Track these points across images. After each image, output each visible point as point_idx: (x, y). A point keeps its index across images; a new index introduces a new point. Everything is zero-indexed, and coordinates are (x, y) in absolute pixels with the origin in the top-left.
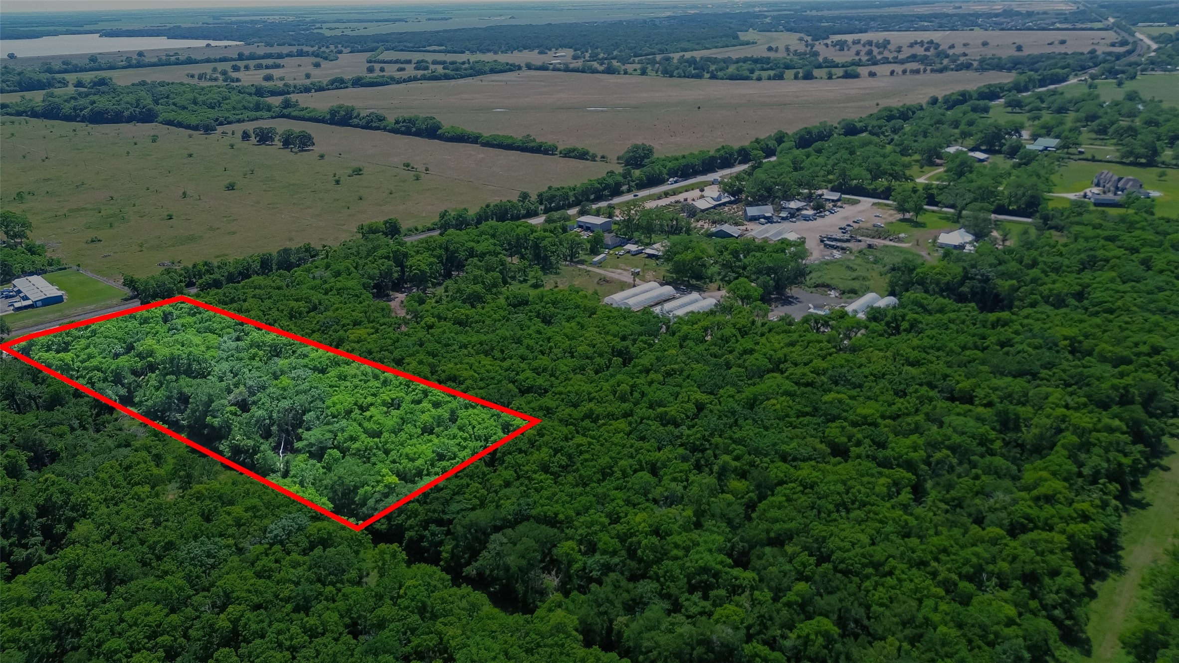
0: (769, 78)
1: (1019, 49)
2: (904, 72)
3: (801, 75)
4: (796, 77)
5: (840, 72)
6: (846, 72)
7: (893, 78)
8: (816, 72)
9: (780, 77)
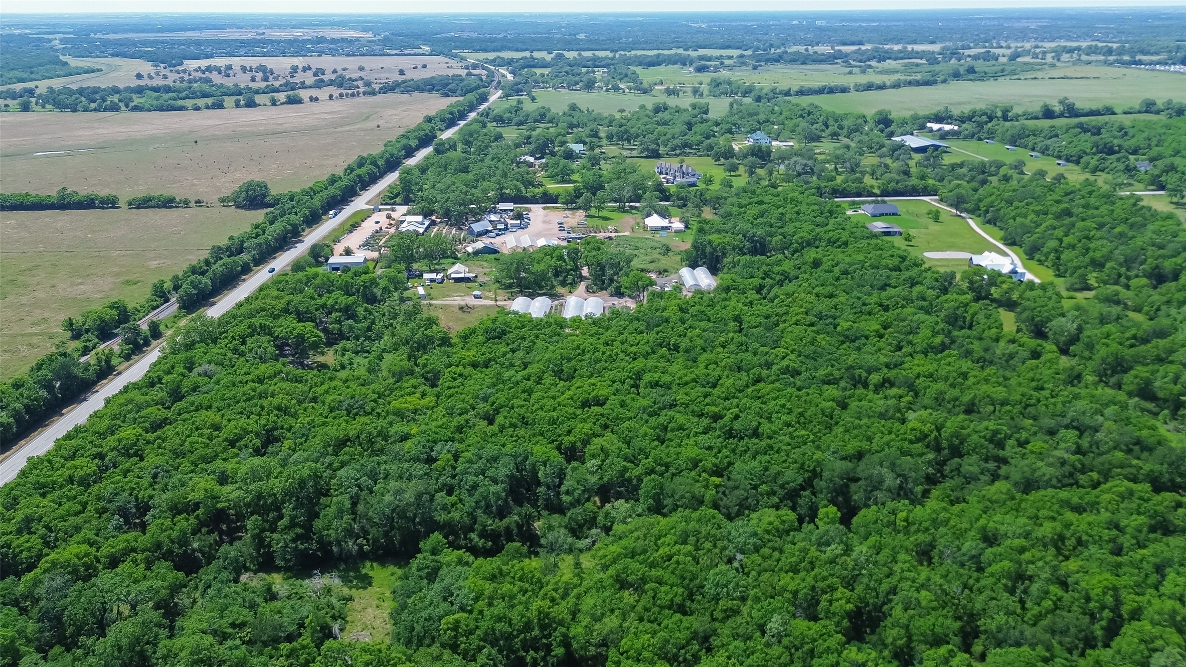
0: (208, 107)
1: (402, 72)
2: (341, 96)
3: (242, 102)
4: (238, 105)
5: (281, 97)
6: (288, 97)
7: (332, 102)
8: (258, 99)
9: (219, 106)
